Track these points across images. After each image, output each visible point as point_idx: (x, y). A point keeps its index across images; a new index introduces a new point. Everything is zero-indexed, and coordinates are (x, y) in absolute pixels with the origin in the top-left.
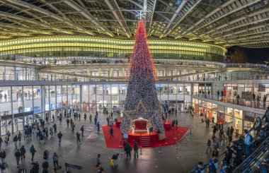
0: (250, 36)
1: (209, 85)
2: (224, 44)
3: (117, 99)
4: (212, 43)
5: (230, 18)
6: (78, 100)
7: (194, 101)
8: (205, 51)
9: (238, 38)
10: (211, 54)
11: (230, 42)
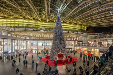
3: (43, 48)
4: (81, 25)
6: (26, 48)
7: (76, 48)
10: (81, 29)
11: (89, 24)
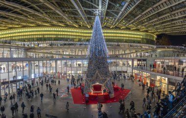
0: (173, 27)
1: (144, 60)
2: (155, 32)
3: (81, 70)
4: (147, 31)
5: (159, 14)
6: (54, 71)
7: (134, 71)
8: (142, 37)
9: (164, 28)
10: (146, 39)
11: (159, 31)
